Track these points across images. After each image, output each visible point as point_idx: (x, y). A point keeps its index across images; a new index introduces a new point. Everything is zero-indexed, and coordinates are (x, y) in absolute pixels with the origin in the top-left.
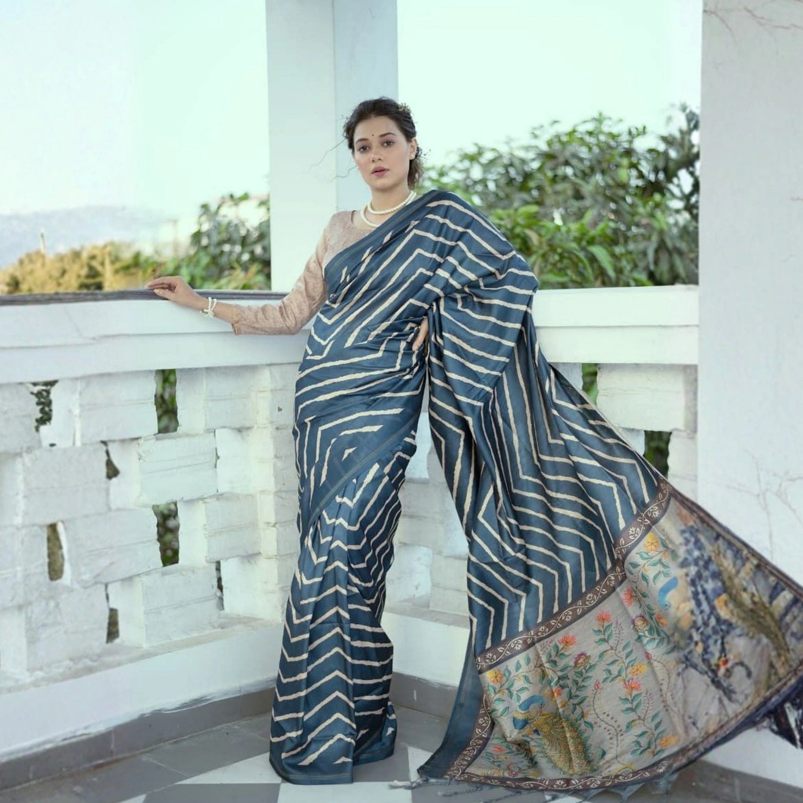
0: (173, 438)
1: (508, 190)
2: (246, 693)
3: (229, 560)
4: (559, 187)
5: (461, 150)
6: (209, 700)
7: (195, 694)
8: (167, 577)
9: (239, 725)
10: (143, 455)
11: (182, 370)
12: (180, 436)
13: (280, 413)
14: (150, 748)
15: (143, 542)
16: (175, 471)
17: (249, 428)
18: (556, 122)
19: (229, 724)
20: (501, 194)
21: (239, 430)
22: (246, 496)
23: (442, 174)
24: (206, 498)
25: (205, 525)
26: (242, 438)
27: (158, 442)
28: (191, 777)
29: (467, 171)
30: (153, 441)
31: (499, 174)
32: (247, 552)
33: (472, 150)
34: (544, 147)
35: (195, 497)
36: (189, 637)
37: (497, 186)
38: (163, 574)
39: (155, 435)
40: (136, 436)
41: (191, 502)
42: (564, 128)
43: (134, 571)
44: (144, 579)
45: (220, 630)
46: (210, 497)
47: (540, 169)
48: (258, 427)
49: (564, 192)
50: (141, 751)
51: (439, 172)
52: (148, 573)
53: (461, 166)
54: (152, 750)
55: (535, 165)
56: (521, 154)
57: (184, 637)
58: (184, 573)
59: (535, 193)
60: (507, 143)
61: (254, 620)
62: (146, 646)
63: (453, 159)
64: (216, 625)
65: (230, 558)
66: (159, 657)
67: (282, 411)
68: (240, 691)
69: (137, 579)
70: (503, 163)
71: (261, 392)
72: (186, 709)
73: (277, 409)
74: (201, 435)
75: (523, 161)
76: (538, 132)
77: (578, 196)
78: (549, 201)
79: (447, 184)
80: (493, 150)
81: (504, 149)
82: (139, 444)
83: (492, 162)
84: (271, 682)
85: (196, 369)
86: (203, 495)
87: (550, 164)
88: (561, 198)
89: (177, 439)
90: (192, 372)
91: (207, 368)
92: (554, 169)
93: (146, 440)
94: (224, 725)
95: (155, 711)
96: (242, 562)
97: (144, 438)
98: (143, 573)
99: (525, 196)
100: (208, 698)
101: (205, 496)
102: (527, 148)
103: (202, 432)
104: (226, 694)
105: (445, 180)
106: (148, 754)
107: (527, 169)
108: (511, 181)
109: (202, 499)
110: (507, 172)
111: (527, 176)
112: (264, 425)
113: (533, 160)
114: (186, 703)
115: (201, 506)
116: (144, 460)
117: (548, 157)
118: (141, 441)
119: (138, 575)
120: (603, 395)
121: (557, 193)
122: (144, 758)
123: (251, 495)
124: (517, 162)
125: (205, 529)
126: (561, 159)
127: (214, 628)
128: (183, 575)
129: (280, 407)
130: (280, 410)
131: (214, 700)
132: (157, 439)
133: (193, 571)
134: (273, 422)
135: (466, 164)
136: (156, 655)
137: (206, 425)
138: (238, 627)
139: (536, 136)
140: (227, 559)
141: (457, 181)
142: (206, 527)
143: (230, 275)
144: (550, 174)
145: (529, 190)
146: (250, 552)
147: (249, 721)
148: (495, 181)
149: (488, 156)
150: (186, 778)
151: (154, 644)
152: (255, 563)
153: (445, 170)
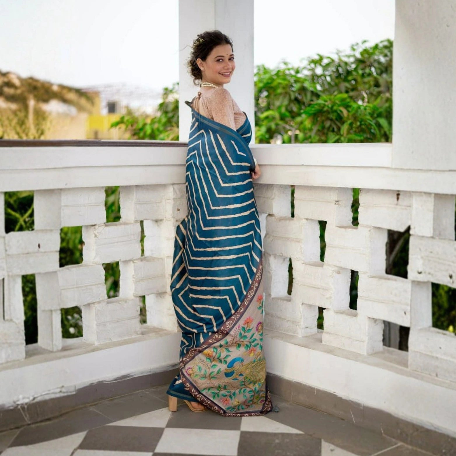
0: (116, 225)
1: (337, 81)
2: (154, 373)
3: (150, 295)
4: (366, 79)
5: (309, 57)
6: (133, 376)
7: (124, 372)
8: (110, 305)
9: (149, 391)
10: (97, 234)
11: (123, 187)
12: (121, 224)
13: (179, 212)
14: (96, 403)
15: (96, 285)
16: (116, 244)
17: (161, 220)
18: (365, 41)
19: (144, 390)
20: (332, 83)
21: (156, 221)
22: (158, 259)
23: (297, 72)
24: (134, 260)
25: (133, 275)
26: (158, 226)
27: (106, 227)
28: (115, 421)
29: (313, 70)
30: (103, 227)
31: (333, 71)
32: (158, 291)
33: (317, 58)
34: (359, 56)
35: (128, 259)
36: (123, 339)
37: (331, 79)
38: (108, 303)
39: (104, 223)
40: (93, 224)
41: (126, 262)
42: (370, 45)
43: (90, 301)
44: (97, 305)
45: (141, 336)
46: (137, 259)
47: (356, 69)
48: (166, 220)
49: (369, 82)
50: (91, 404)
51: (296, 71)
52: (99, 302)
53: (309, 67)
54: (97, 404)
55: (353, 66)
56: (345, 59)
57: (120, 339)
58: (121, 303)
59: (353, 82)
60: (337, 54)
61: (161, 330)
62: (96, 344)
63: (305, 63)
64: (139, 333)
65: (150, 294)
66: (103, 351)
67: (180, 211)
68: (151, 371)
69: (93, 305)
70: (335, 64)
71: (168, 199)
72: (118, 381)
73: (177, 210)
74: (132, 224)
75: (346, 64)
76: (355, 47)
77: (377, 85)
78: (360, 87)
79: (300, 78)
80: (329, 58)
81: (335, 57)
82: (95, 228)
83: (328, 65)
84: (170, 367)
85: (130, 186)
86: (133, 258)
87: (361, 66)
88: (367, 86)
89: (118, 226)
90: (128, 188)
91: (136, 186)
92: (363, 69)
93: (99, 226)
94: (141, 391)
95: (99, 381)
96: (157, 297)
97: (98, 225)
98: (96, 302)
99: (347, 85)
100: (131, 375)
101: (134, 259)
102: (349, 56)
103: (133, 222)
104: (142, 373)
105: (299, 75)
106: (94, 406)
107: (349, 68)
108: (339, 75)
109: (132, 260)
110: (337, 70)
111: (349, 73)
112: (169, 218)
113: (352, 63)
114: (118, 378)
115: (132, 265)
116: (98, 238)
117: (360, 62)
118: (97, 227)
119: (93, 303)
120: (362, 207)
121: (365, 83)
122: (91, 409)
123: (161, 259)
124: (343, 64)
125: (134, 277)
126: (368, 63)
127: (138, 334)
128: (120, 304)
129: (179, 208)
130: (178, 210)
131: (135, 376)
132: (106, 226)
133: (126, 302)
134: (175, 217)
135: (313, 65)
136: (101, 349)
137: (135, 218)
138: (152, 335)
139: (354, 50)
140: (148, 295)
141: (307, 76)
142: (134, 276)
143: (171, 130)
144: (360, 72)
145: (349, 81)
146: (160, 291)
147: (155, 389)
148: (330, 76)
149: (325, 61)
150: (112, 422)
151: (102, 343)
152: (164, 297)
153: (299, 69)
